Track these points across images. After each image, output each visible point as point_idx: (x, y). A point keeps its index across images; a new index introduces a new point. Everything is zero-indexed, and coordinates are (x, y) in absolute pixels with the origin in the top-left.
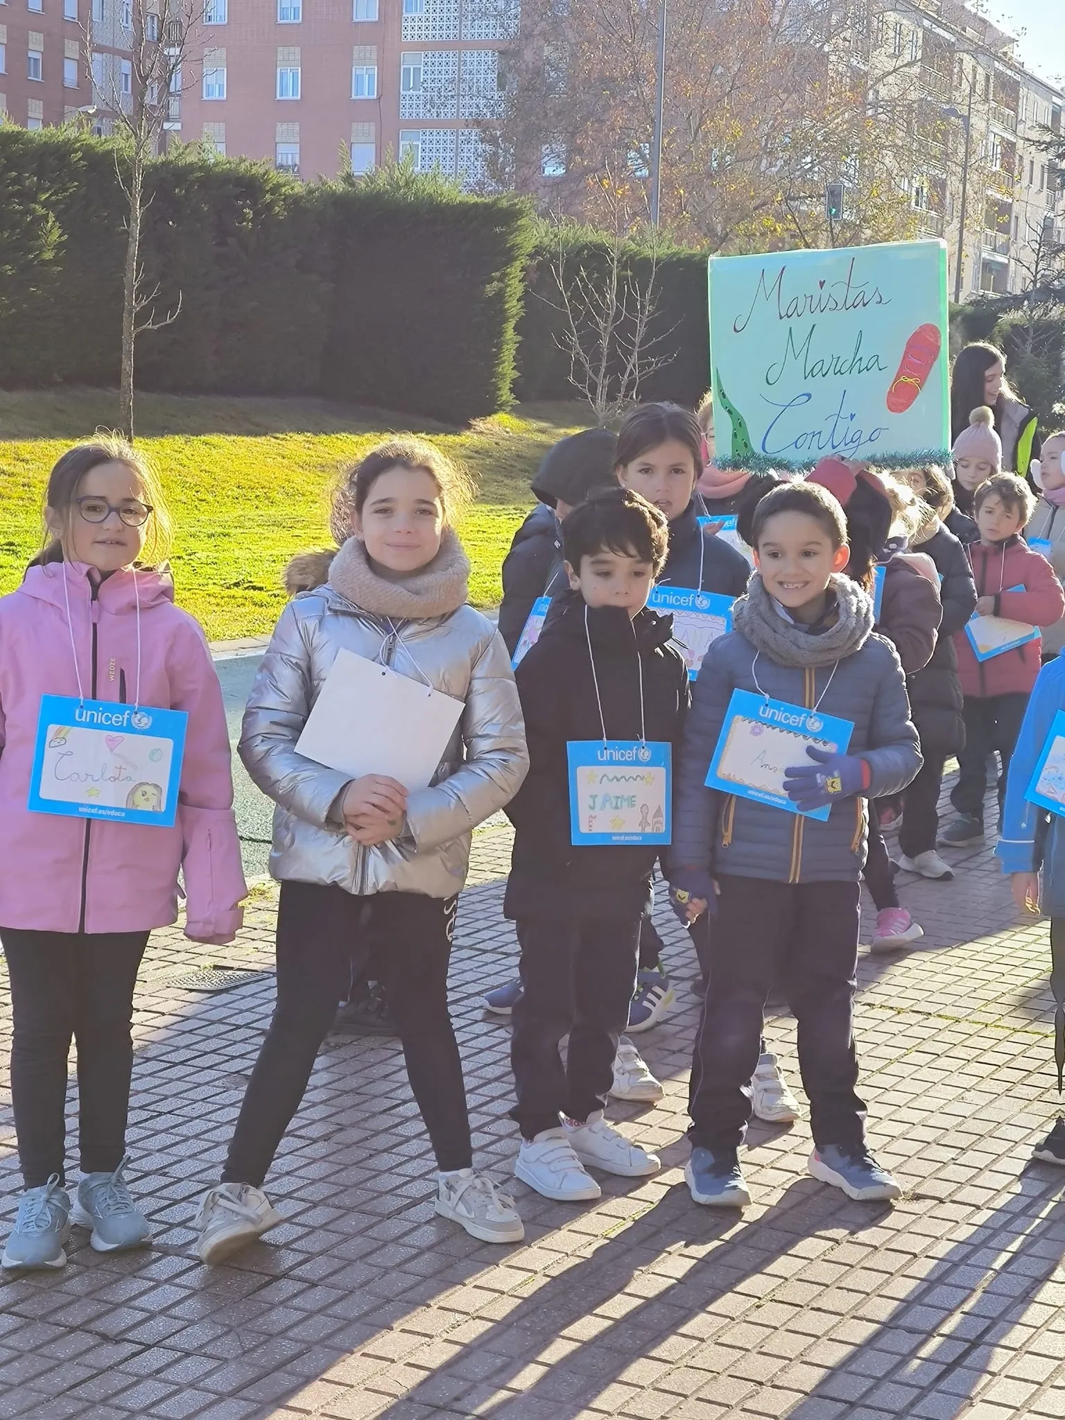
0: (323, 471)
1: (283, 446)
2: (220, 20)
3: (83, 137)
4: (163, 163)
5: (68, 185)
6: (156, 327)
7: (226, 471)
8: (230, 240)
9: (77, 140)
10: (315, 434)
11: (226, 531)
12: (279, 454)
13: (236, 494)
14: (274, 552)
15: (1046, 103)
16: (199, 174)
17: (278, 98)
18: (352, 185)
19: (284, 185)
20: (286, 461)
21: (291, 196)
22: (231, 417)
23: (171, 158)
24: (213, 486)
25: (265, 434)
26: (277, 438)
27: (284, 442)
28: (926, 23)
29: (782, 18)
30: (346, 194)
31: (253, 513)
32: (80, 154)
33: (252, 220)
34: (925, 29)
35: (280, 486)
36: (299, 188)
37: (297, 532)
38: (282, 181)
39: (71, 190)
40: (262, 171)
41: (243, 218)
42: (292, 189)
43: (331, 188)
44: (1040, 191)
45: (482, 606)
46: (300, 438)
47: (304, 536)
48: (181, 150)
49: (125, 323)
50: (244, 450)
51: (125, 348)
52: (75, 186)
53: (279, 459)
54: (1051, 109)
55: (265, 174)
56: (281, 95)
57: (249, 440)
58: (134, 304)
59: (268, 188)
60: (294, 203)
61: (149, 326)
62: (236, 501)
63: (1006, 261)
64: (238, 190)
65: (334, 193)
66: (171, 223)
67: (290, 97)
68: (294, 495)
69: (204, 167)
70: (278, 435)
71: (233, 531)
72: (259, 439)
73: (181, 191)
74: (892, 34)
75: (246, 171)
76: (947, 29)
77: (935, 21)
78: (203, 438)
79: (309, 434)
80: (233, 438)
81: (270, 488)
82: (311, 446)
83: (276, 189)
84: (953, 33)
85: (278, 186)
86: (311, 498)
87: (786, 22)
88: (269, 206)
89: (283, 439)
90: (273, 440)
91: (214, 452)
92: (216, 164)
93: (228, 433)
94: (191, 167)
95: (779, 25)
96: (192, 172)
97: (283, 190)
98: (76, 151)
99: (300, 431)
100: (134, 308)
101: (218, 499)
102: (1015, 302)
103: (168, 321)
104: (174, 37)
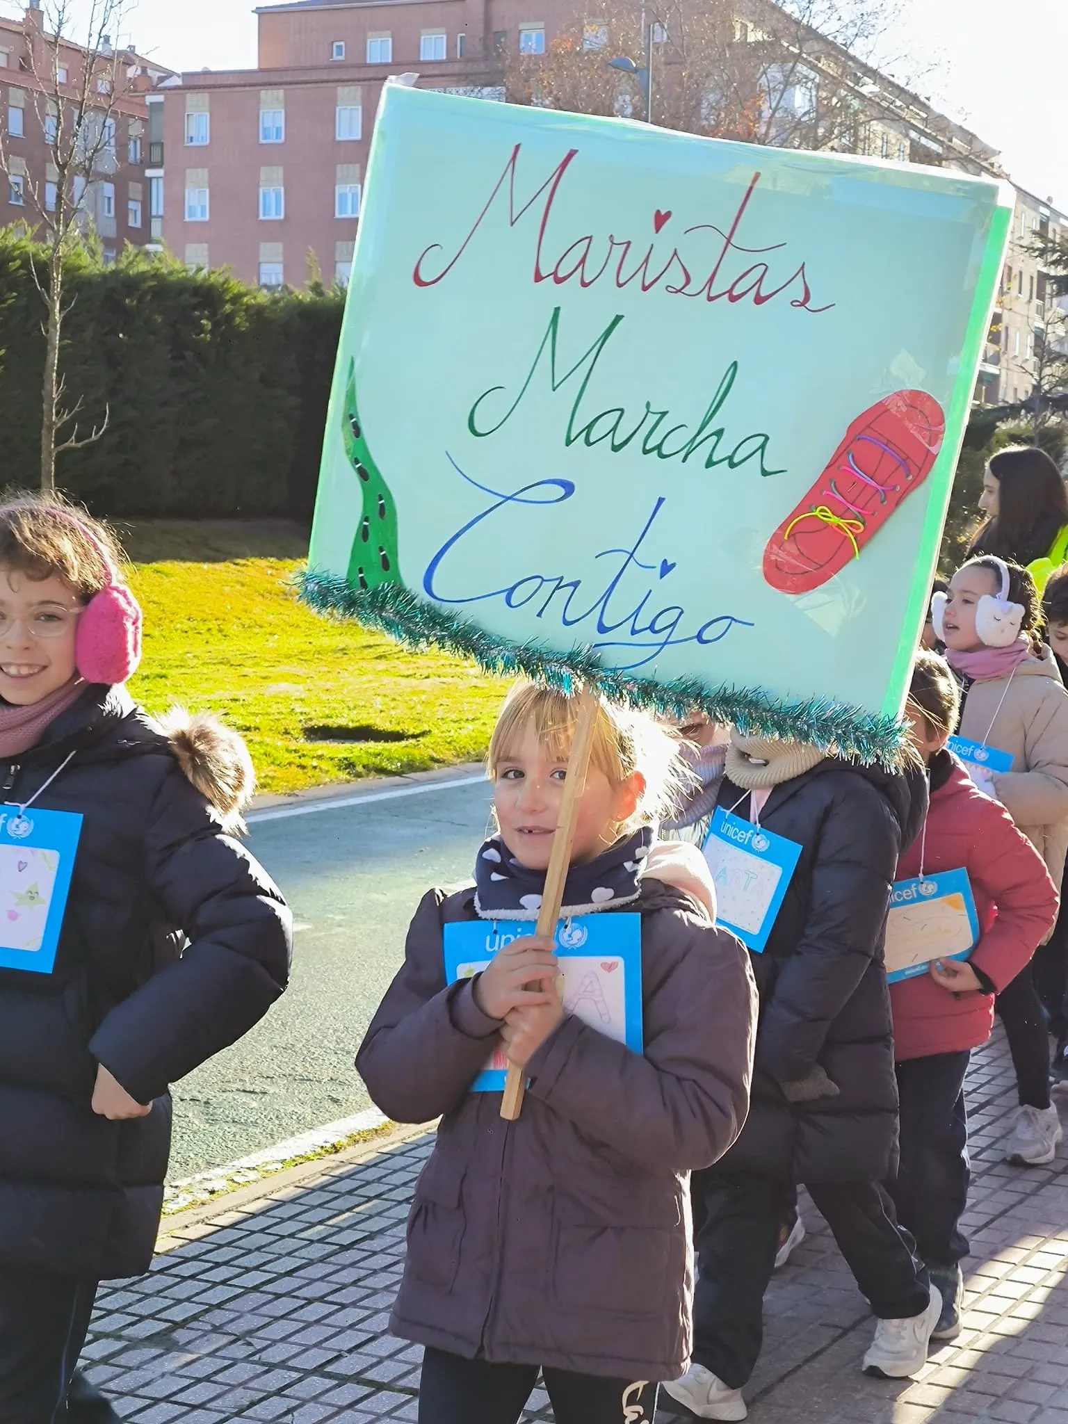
0: (286, 600)
1: (242, 572)
2: (202, 140)
3: (23, 243)
4: (113, 272)
5: (6, 296)
6: (80, 445)
7: (177, 602)
8: (188, 354)
9: (15, 247)
10: (280, 558)
11: (164, 672)
12: (238, 582)
13: (185, 628)
14: (213, 697)
15: (1033, 214)
16: (152, 283)
17: (261, 217)
18: (321, 294)
19: (245, 295)
20: (244, 589)
21: (253, 306)
22: (188, 542)
23: (122, 266)
24: (160, 619)
25: (224, 561)
26: (237, 564)
27: (243, 569)
28: (913, 134)
29: (768, 128)
30: (313, 303)
31: (200, 649)
32: (18, 262)
33: (211, 332)
34: (912, 141)
35: (236, 617)
36: (263, 297)
37: (244, 670)
38: (243, 289)
39: (10, 302)
40: (221, 280)
41: (201, 330)
42: (255, 298)
43: (297, 298)
44: (1029, 302)
45: (443, 761)
46: (263, 563)
47: (252, 675)
48: (131, 259)
49: (44, 442)
50: (198, 578)
51: (44, 469)
52: (14, 297)
53: (238, 587)
54: (1039, 219)
55: (224, 283)
56: (264, 215)
57: (205, 566)
58: (54, 418)
59: (227, 298)
60: (257, 313)
61: (72, 443)
62: (185, 635)
63: (997, 372)
64: (195, 300)
65: (301, 302)
66: (121, 335)
67: (273, 216)
68: (249, 627)
69: (156, 276)
70: (238, 561)
71: (174, 672)
72: (220, 566)
73: (132, 301)
74: (879, 143)
75: (205, 280)
76: (935, 140)
77: (922, 133)
78: (154, 565)
79: (272, 559)
80: (189, 564)
81: (224, 620)
82: (274, 572)
83: (236, 299)
84: (941, 143)
85: (240, 296)
86: (269, 630)
87: (773, 132)
88: (230, 317)
89: (244, 565)
90: (233, 566)
91: (166, 580)
92: (171, 273)
93: (183, 559)
94: (143, 276)
95: (766, 134)
96: (145, 281)
97: (245, 299)
98: (14, 259)
99: (263, 554)
100: (55, 423)
101: (164, 633)
102: (1012, 411)
103: (94, 437)
104: (156, 157)
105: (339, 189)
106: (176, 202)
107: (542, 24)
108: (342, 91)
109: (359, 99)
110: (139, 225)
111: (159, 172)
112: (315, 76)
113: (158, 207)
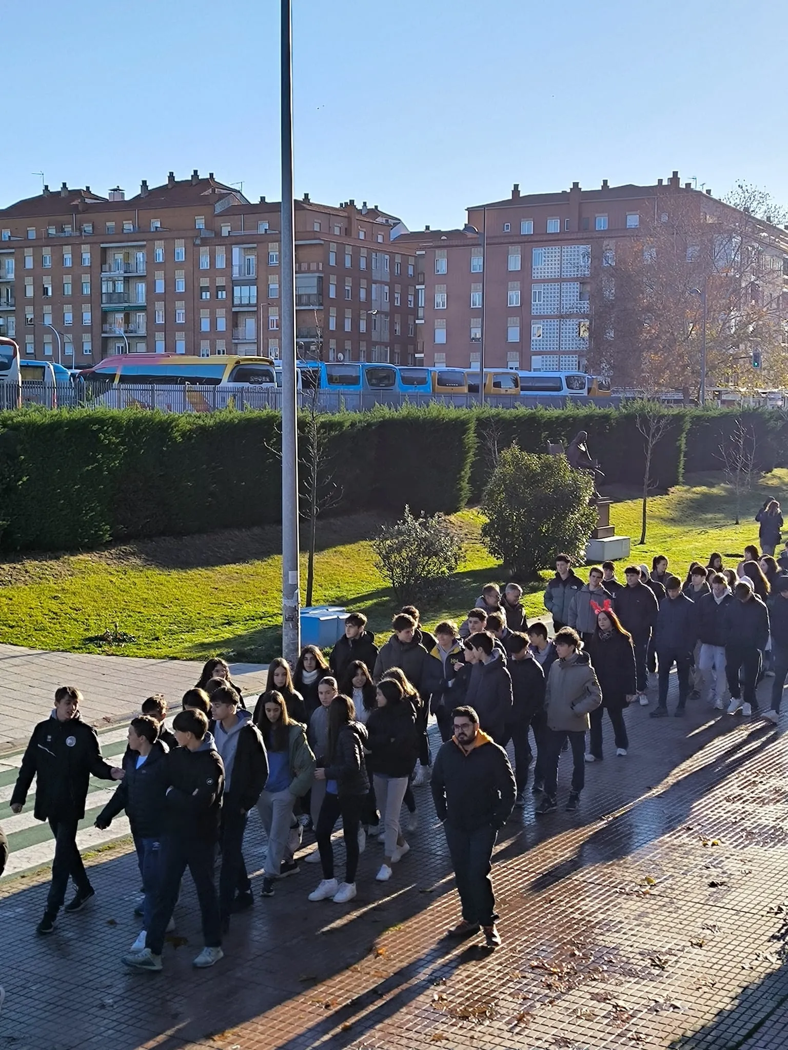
2: (443, 272)
56: (473, 306)
67: (477, 306)
104: (421, 280)
105: (510, 293)
106: (430, 300)
107: (606, 214)
108: (511, 248)
109: (520, 252)
110: (399, 304)
111: (423, 287)
112: (496, 241)
113: (421, 302)
